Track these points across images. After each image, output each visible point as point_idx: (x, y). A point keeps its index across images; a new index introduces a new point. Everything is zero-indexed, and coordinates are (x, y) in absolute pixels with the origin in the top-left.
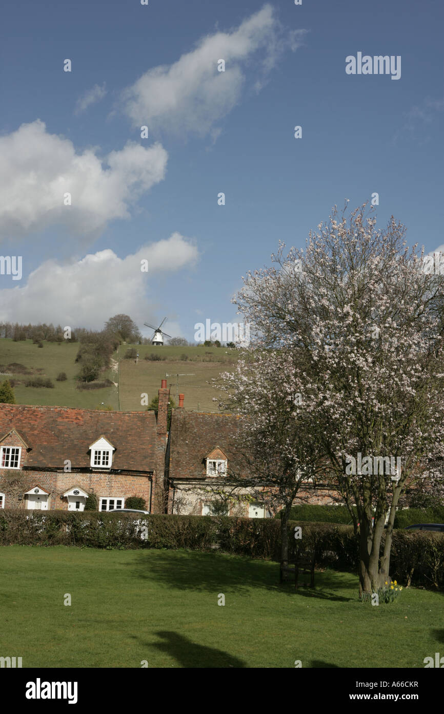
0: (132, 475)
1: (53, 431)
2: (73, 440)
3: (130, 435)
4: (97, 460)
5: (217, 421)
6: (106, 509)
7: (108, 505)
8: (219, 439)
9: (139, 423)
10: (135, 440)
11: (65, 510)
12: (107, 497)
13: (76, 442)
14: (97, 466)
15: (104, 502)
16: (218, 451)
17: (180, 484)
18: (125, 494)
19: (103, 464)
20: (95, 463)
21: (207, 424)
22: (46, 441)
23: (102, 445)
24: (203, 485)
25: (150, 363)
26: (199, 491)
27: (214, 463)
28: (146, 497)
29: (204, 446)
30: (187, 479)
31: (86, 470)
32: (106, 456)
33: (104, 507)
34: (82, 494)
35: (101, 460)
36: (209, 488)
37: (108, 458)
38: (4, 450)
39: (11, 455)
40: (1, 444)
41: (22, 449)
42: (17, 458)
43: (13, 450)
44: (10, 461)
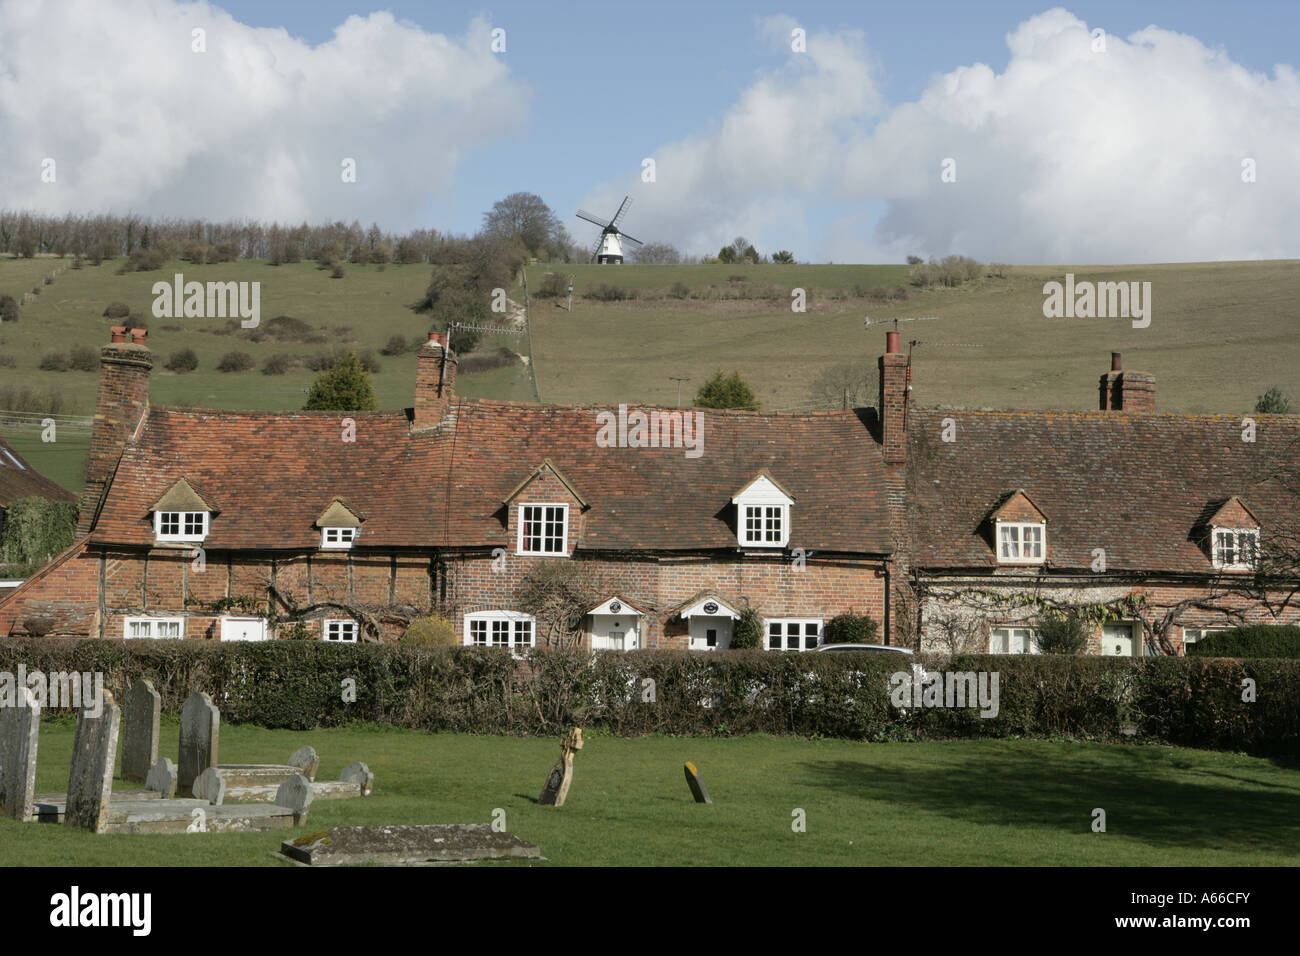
0: (839, 565)
1: (631, 463)
2: (682, 484)
3: (818, 467)
4: (754, 530)
5: (1000, 429)
6: (779, 646)
7: (784, 636)
8: (1011, 473)
9: (837, 440)
10: (833, 479)
11: (683, 647)
12: (781, 617)
13: (692, 488)
14: (754, 544)
15: (776, 629)
16: (1017, 501)
17: (935, 584)
18: (824, 609)
19: (769, 537)
20: (749, 537)
21: (978, 437)
22: (619, 488)
23: (761, 494)
24: (990, 584)
25: (600, 305)
26: (979, 597)
27: (1014, 532)
28: (877, 615)
29: (980, 490)
30: (952, 571)
31: (729, 554)
32: (773, 518)
33: (775, 642)
34: (724, 611)
35: (764, 530)
36: (1005, 592)
37: (778, 525)
38: (528, 511)
39: (544, 522)
40: (520, 497)
41: (571, 508)
42: (559, 531)
43: (550, 511)
44: (543, 537)
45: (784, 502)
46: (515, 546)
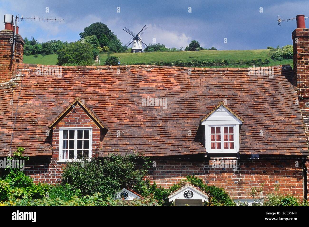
4: (216, 142)
14: (217, 151)
19: (227, 147)
20: (213, 148)
23: (220, 118)
31: (199, 159)
32: (229, 134)
34: (197, 196)
35: (222, 142)
37: (232, 139)
38: (65, 132)
39: (76, 139)
40: (60, 123)
41: (94, 130)
42: (86, 146)
43: (80, 132)
44: (76, 149)
45: (236, 123)
46: (57, 156)
